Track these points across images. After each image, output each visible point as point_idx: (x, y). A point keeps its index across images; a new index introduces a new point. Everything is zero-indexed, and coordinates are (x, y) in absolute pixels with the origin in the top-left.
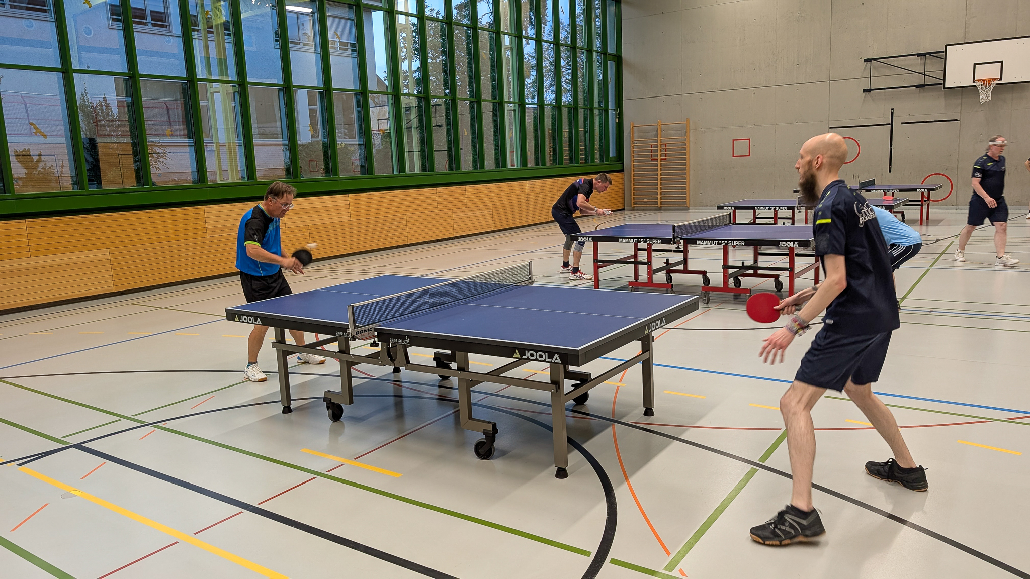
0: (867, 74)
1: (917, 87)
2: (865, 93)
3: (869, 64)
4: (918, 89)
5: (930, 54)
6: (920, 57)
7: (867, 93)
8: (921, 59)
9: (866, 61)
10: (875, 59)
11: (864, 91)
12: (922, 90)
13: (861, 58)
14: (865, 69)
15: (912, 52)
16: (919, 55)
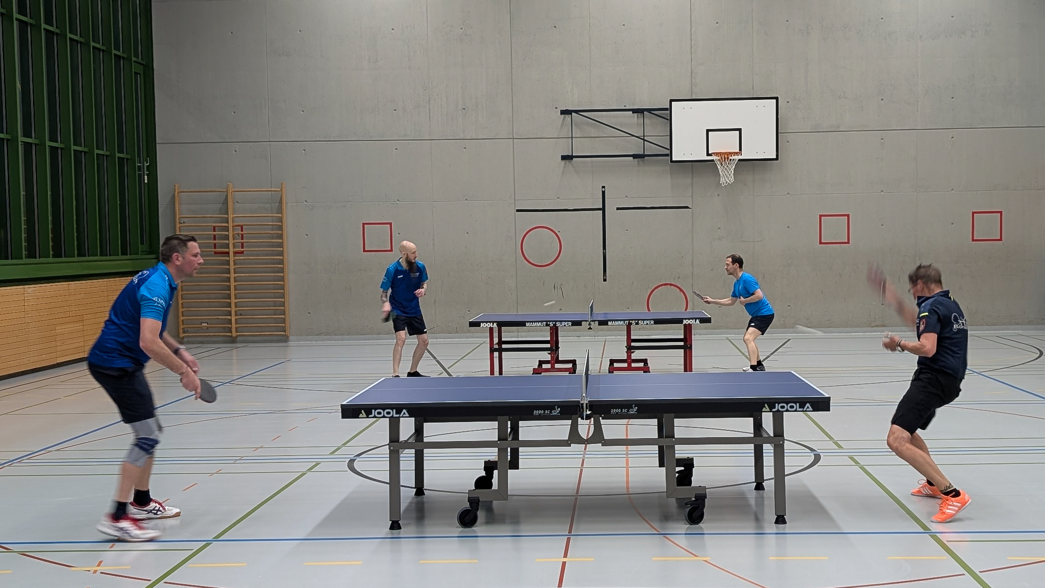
0: (566, 132)
1: (635, 156)
2: (563, 162)
3: (568, 118)
4: (636, 160)
5: (649, 110)
6: (636, 114)
7: (567, 161)
8: (638, 117)
9: (563, 112)
10: (577, 112)
11: (564, 158)
12: (641, 162)
13: (556, 108)
14: (562, 124)
15: (625, 106)
16: (635, 111)
